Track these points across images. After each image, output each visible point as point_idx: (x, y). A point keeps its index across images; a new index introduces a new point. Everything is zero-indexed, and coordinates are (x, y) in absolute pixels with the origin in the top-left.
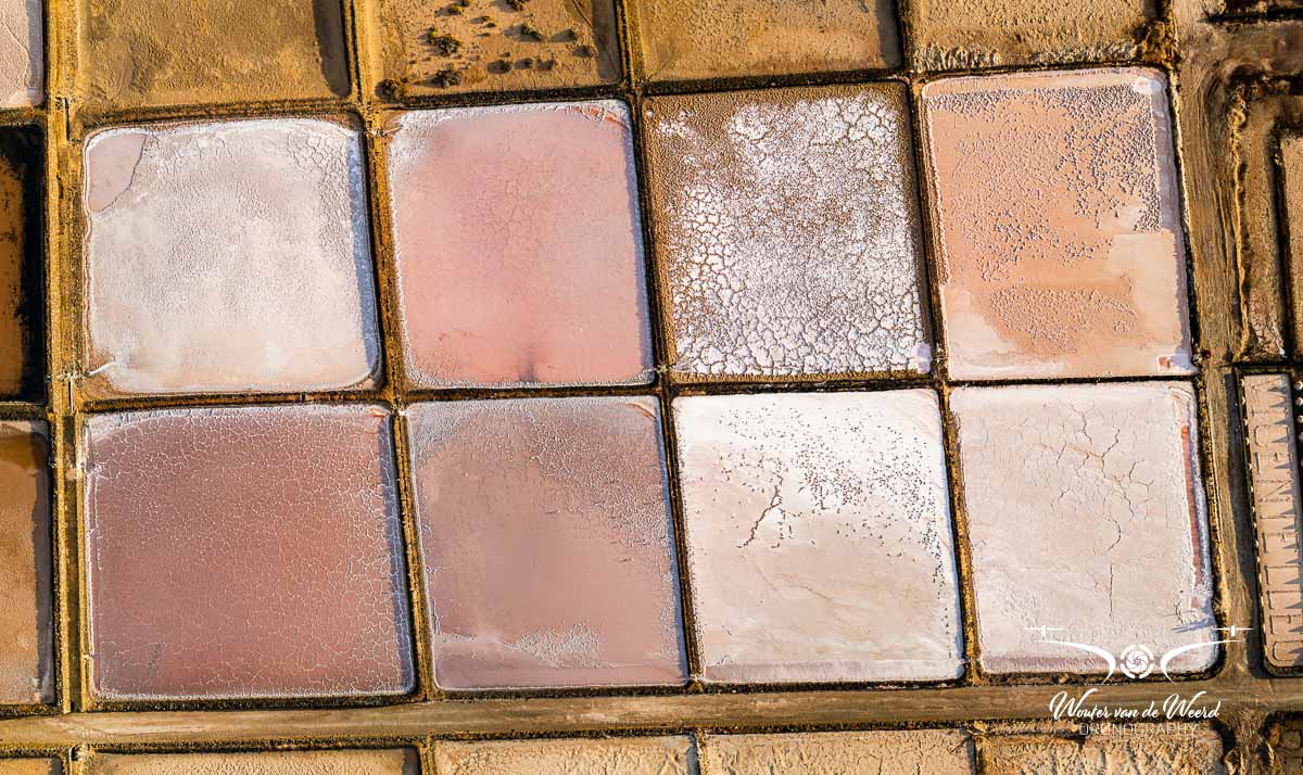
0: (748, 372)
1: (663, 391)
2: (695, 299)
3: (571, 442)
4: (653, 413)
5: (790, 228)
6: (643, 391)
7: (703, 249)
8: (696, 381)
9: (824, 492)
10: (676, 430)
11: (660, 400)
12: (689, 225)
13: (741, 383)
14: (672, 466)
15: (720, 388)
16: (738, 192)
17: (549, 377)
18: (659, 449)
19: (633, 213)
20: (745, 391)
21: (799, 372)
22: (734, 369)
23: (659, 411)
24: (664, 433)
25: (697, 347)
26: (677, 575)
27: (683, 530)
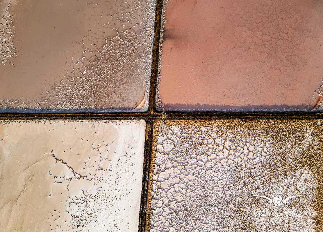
0: (156, 166)
1: (151, 115)
2: (203, 139)
3: (125, 57)
4: (138, 107)
5: (241, 200)
6: (152, 103)
7: (233, 147)
8: (154, 135)
9: (79, 205)
10: (127, 120)
11: (146, 112)
12: (248, 140)
13: (150, 161)
14: (105, 116)
15: (149, 149)
16: (265, 172)
17: (165, 47)
18: (116, 109)
19: (261, 107)
20: (145, 163)
21: (153, 197)
22: (159, 158)
23: (138, 111)
24: (125, 113)
25: (174, 138)
26: (38, 112)
27: (66, 119)
